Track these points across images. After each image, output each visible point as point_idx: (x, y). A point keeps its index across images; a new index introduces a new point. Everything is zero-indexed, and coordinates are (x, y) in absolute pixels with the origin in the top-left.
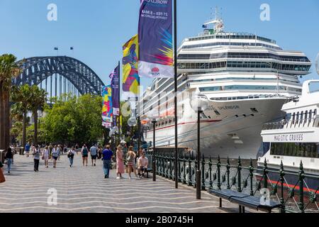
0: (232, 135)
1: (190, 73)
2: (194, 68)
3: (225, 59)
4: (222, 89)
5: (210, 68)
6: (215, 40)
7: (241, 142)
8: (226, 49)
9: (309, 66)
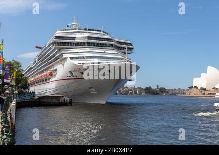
0: (90, 88)
1: (63, 49)
2: (65, 45)
3: (86, 40)
4: (84, 58)
5: (76, 46)
6: (77, 30)
7: (96, 93)
8: (86, 35)
9: (133, 49)
